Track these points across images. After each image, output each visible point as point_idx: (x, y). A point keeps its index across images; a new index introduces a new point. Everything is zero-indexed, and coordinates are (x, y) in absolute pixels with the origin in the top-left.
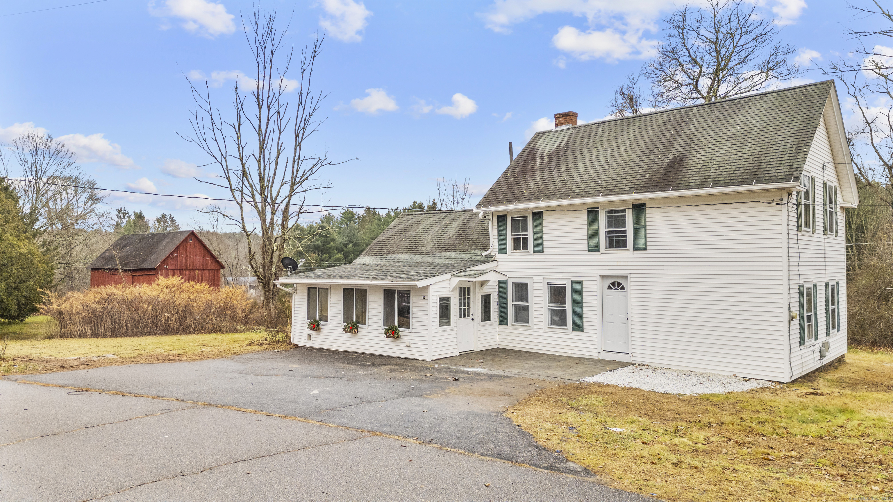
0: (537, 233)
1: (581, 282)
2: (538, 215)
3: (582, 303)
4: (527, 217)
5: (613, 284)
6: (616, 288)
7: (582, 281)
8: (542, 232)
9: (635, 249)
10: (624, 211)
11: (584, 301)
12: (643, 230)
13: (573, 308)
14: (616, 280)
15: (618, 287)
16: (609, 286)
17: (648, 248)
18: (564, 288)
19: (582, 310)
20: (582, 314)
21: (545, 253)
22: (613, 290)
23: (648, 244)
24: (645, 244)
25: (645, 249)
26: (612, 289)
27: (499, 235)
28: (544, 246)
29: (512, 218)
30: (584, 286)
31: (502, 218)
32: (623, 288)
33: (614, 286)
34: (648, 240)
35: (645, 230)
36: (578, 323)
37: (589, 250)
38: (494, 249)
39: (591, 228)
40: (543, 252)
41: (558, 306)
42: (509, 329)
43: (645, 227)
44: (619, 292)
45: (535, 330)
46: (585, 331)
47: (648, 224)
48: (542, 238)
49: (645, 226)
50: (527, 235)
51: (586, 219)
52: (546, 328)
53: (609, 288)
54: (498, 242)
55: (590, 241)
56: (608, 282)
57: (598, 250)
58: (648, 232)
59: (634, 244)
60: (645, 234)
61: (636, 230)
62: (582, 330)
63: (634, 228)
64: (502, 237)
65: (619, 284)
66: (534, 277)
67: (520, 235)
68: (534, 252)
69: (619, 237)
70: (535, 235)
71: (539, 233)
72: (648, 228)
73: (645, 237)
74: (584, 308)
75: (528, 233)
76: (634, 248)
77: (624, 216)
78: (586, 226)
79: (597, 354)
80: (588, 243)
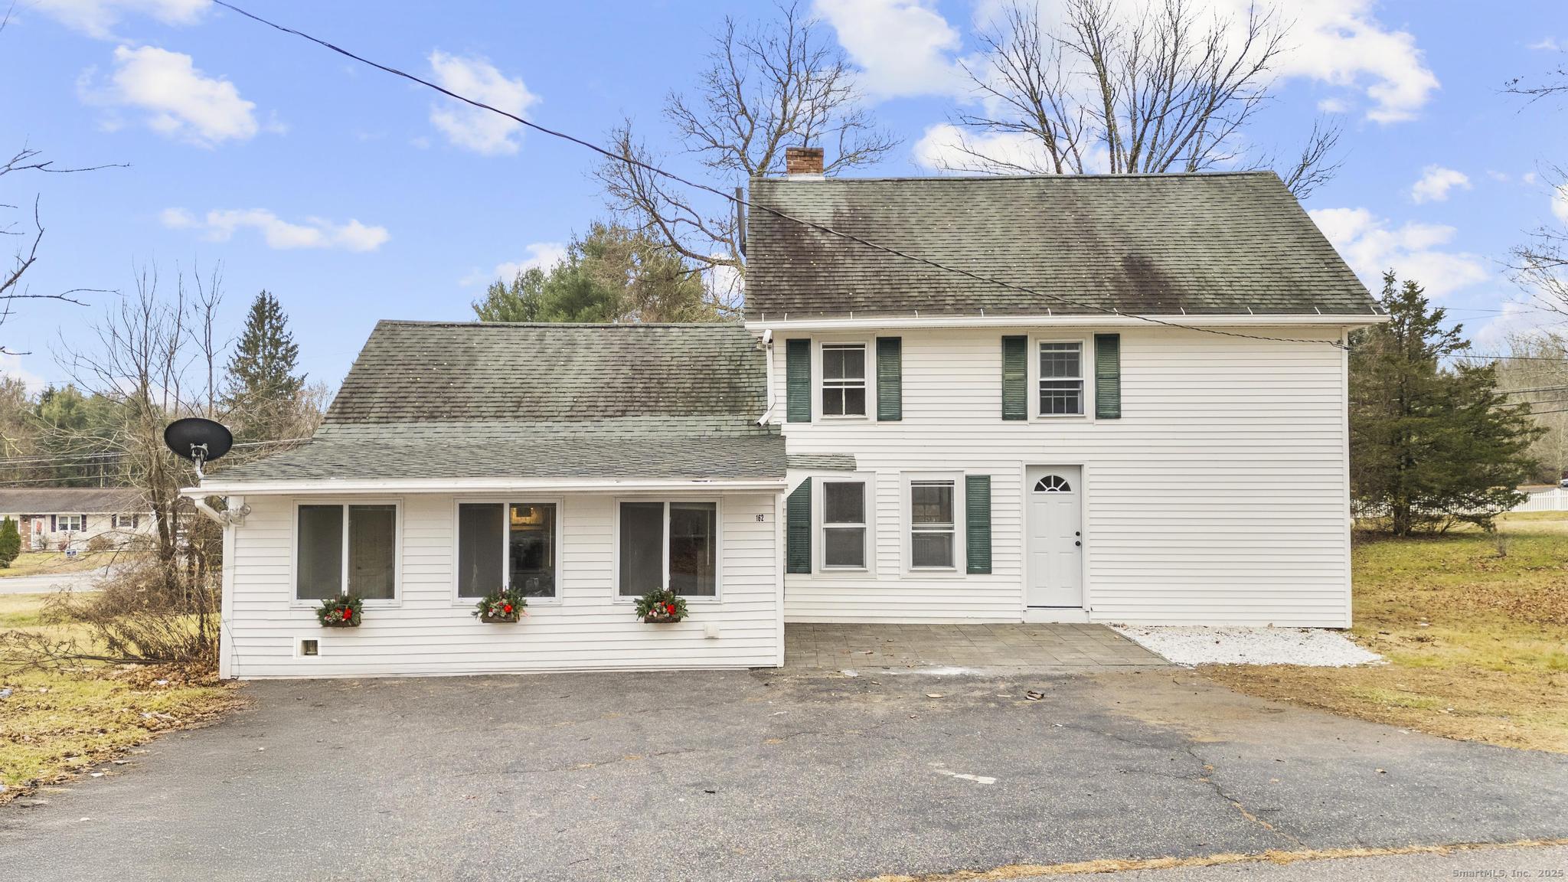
0: (887, 380)
1: (987, 479)
2: (890, 346)
3: (989, 518)
4: (863, 346)
5: (1047, 481)
6: (1053, 487)
7: (989, 476)
8: (899, 379)
9: (1099, 416)
10: (1076, 345)
11: (993, 514)
12: (1115, 381)
13: (970, 528)
14: (1052, 473)
15: (1056, 485)
16: (1039, 484)
17: (1123, 414)
18: (950, 491)
19: (989, 532)
20: (989, 539)
21: (904, 421)
22: (1046, 492)
23: (1123, 407)
24: (1118, 408)
25: (1118, 417)
26: (1044, 489)
27: (791, 381)
28: (904, 407)
29: (824, 347)
30: (993, 486)
31: (798, 348)
32: (1066, 488)
33: (1049, 485)
34: (1123, 400)
35: (1119, 382)
36: (979, 556)
37: (1005, 418)
38: (775, 412)
39: (1011, 376)
40: (900, 419)
41: (934, 528)
42: (814, 580)
43: (1117, 377)
44: (1059, 495)
45: (880, 578)
46: (993, 571)
47: (1123, 371)
48: (900, 390)
49: (1119, 375)
50: (863, 383)
51: (999, 357)
52: (906, 572)
53: (1039, 488)
54: (789, 398)
55: (1008, 399)
56: (1038, 477)
57: (1024, 418)
58: (1122, 385)
59: (1098, 407)
60: (1119, 389)
61: (1100, 381)
62: (987, 570)
63: (1098, 377)
64: (798, 384)
65: (1058, 480)
66: (878, 471)
67: (840, 384)
68: (880, 419)
69: (1062, 393)
70: (882, 383)
71: (891, 381)
72: (1122, 378)
73: (1119, 395)
74: (993, 529)
75: (865, 380)
76: (1097, 414)
77: (1077, 355)
78: (1000, 371)
79: (1018, 615)
80: (1004, 404)
